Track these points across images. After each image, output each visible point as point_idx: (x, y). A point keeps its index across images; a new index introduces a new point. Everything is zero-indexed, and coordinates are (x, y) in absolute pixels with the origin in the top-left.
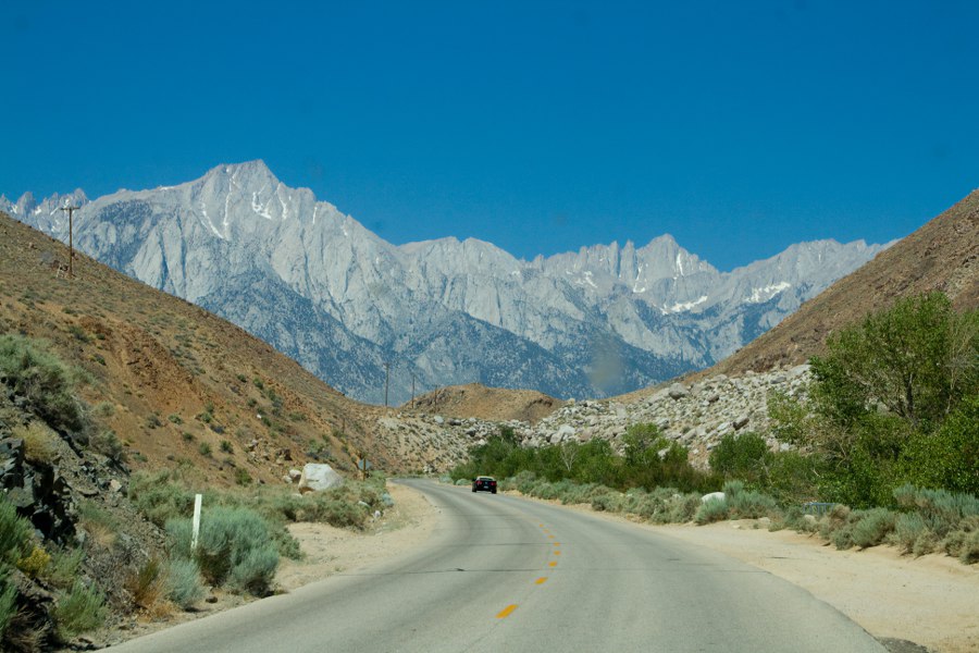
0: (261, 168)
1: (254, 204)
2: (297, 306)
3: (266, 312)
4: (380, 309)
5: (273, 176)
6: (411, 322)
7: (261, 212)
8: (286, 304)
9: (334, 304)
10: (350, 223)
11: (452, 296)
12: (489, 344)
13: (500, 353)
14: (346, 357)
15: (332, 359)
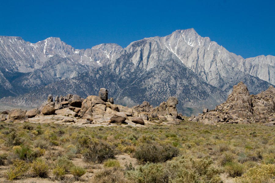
0: (193, 31)
1: (189, 42)
2: (181, 71)
3: (168, 72)
4: (221, 74)
5: (197, 33)
6: (231, 79)
7: (191, 45)
8: (177, 70)
9: (205, 73)
10: (221, 48)
11: (253, 71)
12: (258, 86)
13: (261, 89)
14: (195, 89)
15: (189, 89)
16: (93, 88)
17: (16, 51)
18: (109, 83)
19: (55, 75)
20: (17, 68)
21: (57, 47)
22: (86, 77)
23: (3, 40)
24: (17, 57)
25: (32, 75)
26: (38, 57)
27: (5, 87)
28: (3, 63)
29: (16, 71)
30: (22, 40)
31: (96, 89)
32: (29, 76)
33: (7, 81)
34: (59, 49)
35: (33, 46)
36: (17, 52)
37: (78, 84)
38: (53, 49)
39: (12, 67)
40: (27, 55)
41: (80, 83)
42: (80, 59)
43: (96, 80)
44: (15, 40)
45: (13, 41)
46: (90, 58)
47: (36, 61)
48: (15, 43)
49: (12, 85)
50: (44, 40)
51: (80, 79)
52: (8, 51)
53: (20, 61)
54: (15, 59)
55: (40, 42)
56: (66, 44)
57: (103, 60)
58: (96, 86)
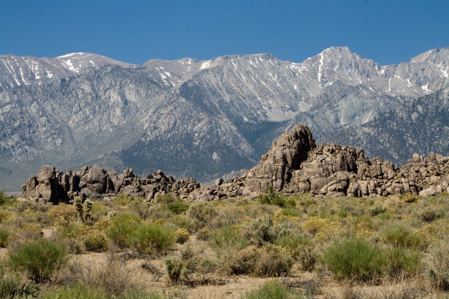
16: (404, 142)
17: (263, 82)
18: (438, 128)
19: (337, 121)
20: (264, 114)
21: (343, 66)
22: (390, 119)
23: (237, 62)
24: (264, 92)
25: (291, 124)
26: (307, 88)
27: (240, 152)
28: (237, 106)
29: (263, 119)
30: (273, 59)
31: (410, 142)
32: (286, 127)
33: (244, 140)
34: (347, 69)
35: (296, 68)
36: (264, 84)
37: (374, 136)
38: (335, 69)
39: (256, 113)
40: (284, 86)
41: (379, 133)
42: (387, 84)
43: (412, 124)
44: (261, 60)
45: (257, 62)
46: (408, 80)
47: (301, 96)
48: (260, 66)
49: (253, 147)
50: (319, 55)
51: (379, 124)
52: (247, 82)
53: (271, 99)
54: (260, 97)
55: (309, 58)
56: (362, 58)
57: (435, 83)
58: (410, 137)
